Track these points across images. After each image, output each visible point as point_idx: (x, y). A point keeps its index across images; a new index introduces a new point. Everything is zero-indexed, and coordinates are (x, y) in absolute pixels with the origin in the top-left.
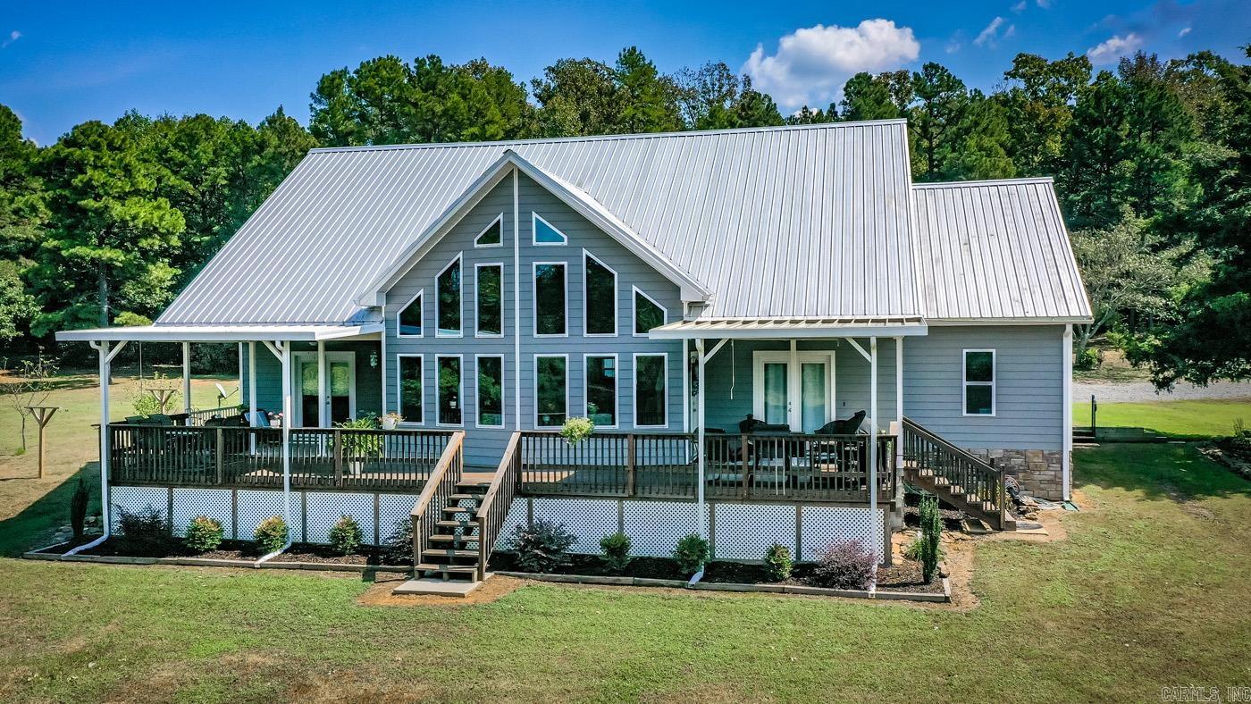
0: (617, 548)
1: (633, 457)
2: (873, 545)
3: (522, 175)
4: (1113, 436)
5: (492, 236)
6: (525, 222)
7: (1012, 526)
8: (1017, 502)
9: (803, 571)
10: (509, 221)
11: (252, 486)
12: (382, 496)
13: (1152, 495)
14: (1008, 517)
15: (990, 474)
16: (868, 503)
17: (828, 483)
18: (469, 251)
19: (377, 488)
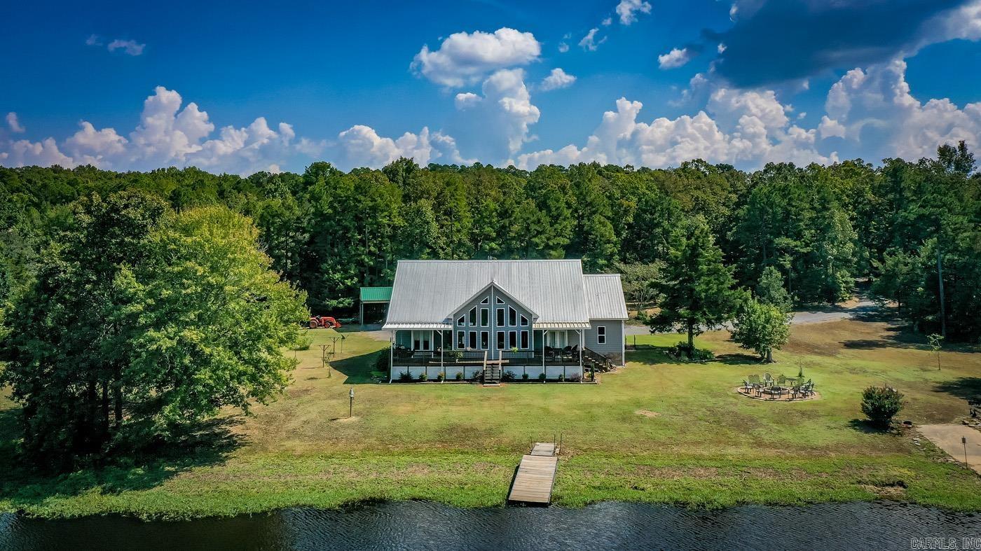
0: (525, 376)
1: (528, 356)
2: (581, 373)
3: (494, 287)
4: (640, 347)
5: (486, 301)
6: (495, 299)
7: (610, 371)
8: (611, 366)
9: (567, 380)
10: (490, 298)
11: (432, 365)
12: (466, 367)
13: (645, 364)
14: (609, 369)
15: (604, 359)
16: (579, 365)
17: (570, 361)
18: (479, 305)
19: (464, 365)
